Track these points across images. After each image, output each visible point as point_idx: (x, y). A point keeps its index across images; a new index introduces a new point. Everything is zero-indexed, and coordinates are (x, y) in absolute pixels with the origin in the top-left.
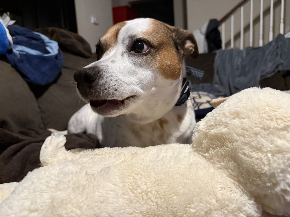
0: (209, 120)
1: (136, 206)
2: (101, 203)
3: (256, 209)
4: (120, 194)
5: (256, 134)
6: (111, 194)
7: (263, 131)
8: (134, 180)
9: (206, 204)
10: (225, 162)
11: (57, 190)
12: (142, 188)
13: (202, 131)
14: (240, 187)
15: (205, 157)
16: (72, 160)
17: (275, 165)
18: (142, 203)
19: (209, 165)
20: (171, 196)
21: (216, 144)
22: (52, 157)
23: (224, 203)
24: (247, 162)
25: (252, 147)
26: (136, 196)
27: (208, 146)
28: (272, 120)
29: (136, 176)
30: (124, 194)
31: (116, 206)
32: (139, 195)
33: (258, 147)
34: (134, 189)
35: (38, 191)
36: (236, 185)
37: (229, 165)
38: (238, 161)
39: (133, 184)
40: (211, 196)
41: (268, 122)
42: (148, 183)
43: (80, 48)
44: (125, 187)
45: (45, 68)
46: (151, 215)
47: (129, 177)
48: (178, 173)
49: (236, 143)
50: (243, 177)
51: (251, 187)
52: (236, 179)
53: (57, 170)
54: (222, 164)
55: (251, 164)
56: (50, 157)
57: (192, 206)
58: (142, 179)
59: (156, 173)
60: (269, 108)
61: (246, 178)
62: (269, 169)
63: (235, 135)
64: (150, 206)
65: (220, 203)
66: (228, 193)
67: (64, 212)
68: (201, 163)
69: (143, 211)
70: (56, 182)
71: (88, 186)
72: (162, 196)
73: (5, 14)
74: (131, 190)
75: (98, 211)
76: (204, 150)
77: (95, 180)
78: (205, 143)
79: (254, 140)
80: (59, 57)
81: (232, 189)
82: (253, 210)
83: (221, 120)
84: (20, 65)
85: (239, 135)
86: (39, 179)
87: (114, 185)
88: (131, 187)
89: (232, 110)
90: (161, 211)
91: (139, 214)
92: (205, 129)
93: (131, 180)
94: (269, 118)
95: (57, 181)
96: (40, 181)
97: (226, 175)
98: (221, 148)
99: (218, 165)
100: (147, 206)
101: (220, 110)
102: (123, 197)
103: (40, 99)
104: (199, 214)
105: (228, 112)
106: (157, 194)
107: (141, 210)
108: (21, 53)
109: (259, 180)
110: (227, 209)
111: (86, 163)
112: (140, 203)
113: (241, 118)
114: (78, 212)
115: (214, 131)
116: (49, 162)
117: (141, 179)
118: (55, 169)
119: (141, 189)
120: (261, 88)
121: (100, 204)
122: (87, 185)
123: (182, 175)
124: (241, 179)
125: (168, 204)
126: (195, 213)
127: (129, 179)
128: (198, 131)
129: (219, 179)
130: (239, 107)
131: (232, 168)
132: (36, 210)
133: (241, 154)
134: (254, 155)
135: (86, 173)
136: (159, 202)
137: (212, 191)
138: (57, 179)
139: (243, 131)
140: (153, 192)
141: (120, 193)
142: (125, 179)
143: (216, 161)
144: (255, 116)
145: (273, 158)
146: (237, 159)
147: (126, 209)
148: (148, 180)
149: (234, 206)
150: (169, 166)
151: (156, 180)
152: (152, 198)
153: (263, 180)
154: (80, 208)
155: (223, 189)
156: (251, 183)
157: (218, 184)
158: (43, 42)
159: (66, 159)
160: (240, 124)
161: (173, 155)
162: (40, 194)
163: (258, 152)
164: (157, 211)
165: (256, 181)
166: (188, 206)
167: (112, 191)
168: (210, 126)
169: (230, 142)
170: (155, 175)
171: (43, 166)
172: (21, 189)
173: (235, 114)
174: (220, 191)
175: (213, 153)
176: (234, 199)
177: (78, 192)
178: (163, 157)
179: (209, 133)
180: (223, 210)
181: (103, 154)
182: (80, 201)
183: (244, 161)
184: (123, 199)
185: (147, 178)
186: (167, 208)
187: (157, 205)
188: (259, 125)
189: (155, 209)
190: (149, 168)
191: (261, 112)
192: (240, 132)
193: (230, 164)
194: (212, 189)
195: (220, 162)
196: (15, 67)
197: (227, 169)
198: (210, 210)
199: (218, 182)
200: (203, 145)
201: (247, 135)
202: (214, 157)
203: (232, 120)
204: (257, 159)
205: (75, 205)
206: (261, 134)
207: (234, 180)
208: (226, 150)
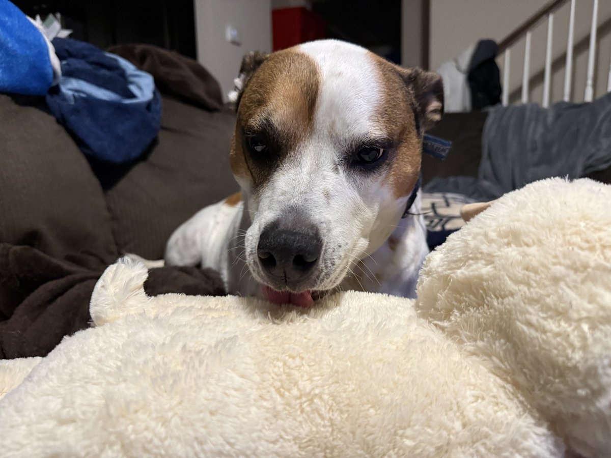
0: (452, 249)
1: (286, 425)
2: (212, 413)
3: (551, 447)
4: (252, 397)
5: (556, 280)
6: (234, 396)
7: (571, 272)
8: (285, 368)
9: (440, 429)
10: (485, 339)
11: (119, 379)
12: (301, 387)
13: (437, 272)
14: (517, 398)
15: (443, 329)
16: (156, 318)
17: (597, 349)
18: (300, 419)
19: (449, 345)
20: (363, 409)
21: (466, 302)
22: (114, 308)
23: (479, 430)
24: (536, 342)
25: (546, 308)
26: (288, 404)
27: (448, 304)
28: (592, 249)
29: (291, 360)
30: (261, 397)
31: (244, 423)
32: (294, 402)
33: (560, 309)
34: (283, 388)
35: (80, 380)
36: (508, 392)
37: (494, 347)
38: (515, 339)
39: (284, 377)
40: (451, 414)
41: (583, 254)
42: (314, 376)
43: (199, 90)
44: (265, 384)
45: (123, 127)
46: (319, 446)
47: (275, 362)
48: (380, 360)
49: (510, 298)
50: (525, 374)
51: (543, 398)
52: (509, 378)
53: (122, 336)
54: (480, 343)
55: (544, 346)
56: (111, 308)
57: (409, 432)
58: (302, 368)
59: (334, 357)
60: (587, 224)
61: (531, 377)
62: (583, 358)
63: (509, 282)
64: (317, 427)
65: (471, 430)
66: (490, 409)
67: (130, 428)
68: (432, 339)
69: (300, 436)
70: (119, 363)
71: (186, 375)
72: (344, 406)
73: (51, 17)
74: (278, 391)
75: (203, 430)
76: (441, 314)
77: (201, 363)
78: (443, 298)
79: (552, 294)
80: (153, 107)
81: (500, 400)
82: (545, 447)
83: (477, 248)
84: (72, 118)
85: (517, 282)
86: (83, 354)
87: (243, 376)
88: (278, 384)
89: (504, 228)
90: (340, 439)
91: (293, 442)
92: (444, 267)
93: (279, 368)
94: (586, 245)
95: (121, 361)
96: (84, 359)
97: (486, 368)
98: (478, 309)
99: (469, 346)
100: (309, 426)
101: (477, 227)
102: (259, 404)
103: (112, 193)
104: (422, 451)
105: (495, 231)
106: (334, 402)
107: (296, 434)
108: (76, 94)
109: (559, 383)
110: (484, 444)
111: (185, 325)
112: (295, 420)
113: (523, 244)
114: (161, 430)
115: (462, 273)
116: (107, 319)
117: (300, 367)
118: (119, 335)
119: (299, 389)
120: (569, 180)
121: (208, 415)
122: (183, 375)
123: (389, 364)
124: (521, 380)
125: (357, 425)
126: (415, 447)
127: (275, 366)
128: (428, 273)
129: (471, 376)
130: (518, 220)
131: (502, 354)
132: (72, 421)
133: (522, 323)
134: (551, 325)
135: (184, 347)
136: (336, 418)
137: (454, 401)
138: (120, 357)
139: (527, 273)
140: (326, 397)
141: (254, 395)
142: (266, 366)
143: (466, 337)
144: (554, 240)
145: (592, 335)
146: (512, 333)
147: (264, 431)
148: (315, 371)
149: (500, 437)
150: (363, 343)
151: (334, 371)
152: (323, 409)
153: (570, 383)
154: (165, 422)
155: (480, 400)
156: (543, 388)
157: (468, 387)
158: (122, 73)
159: (143, 314)
160: (520, 258)
161: (373, 321)
162: (82, 387)
163: (559, 321)
164: (331, 438)
165: (553, 383)
166: (400, 432)
167: (236, 390)
168: (455, 262)
169: (498, 296)
170: (332, 362)
171: (93, 327)
172: (43, 372)
173: (511, 236)
174: (473, 402)
175: (459, 320)
176: (502, 422)
177: (162, 387)
178: (352, 324)
179: (451, 276)
180: (475, 445)
181: (223, 309)
182: (167, 407)
183: (528, 339)
184: (259, 407)
185: (314, 365)
186: (353, 433)
187: (332, 425)
188: (562, 261)
189: (328, 434)
190: (320, 346)
191: (569, 232)
192: (520, 275)
193: (497, 344)
194: (455, 399)
195: (476, 341)
196: (62, 121)
197: (489, 356)
198: (448, 444)
199: (469, 384)
200: (439, 302)
201: (535, 281)
202: (461, 329)
203: (502, 249)
204: (558, 335)
205: (154, 415)
206: (568, 279)
207: (505, 380)
208: (489, 313)
